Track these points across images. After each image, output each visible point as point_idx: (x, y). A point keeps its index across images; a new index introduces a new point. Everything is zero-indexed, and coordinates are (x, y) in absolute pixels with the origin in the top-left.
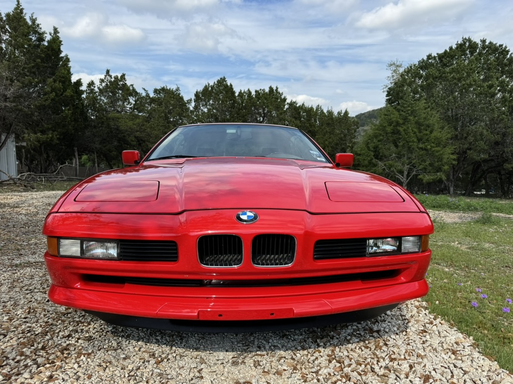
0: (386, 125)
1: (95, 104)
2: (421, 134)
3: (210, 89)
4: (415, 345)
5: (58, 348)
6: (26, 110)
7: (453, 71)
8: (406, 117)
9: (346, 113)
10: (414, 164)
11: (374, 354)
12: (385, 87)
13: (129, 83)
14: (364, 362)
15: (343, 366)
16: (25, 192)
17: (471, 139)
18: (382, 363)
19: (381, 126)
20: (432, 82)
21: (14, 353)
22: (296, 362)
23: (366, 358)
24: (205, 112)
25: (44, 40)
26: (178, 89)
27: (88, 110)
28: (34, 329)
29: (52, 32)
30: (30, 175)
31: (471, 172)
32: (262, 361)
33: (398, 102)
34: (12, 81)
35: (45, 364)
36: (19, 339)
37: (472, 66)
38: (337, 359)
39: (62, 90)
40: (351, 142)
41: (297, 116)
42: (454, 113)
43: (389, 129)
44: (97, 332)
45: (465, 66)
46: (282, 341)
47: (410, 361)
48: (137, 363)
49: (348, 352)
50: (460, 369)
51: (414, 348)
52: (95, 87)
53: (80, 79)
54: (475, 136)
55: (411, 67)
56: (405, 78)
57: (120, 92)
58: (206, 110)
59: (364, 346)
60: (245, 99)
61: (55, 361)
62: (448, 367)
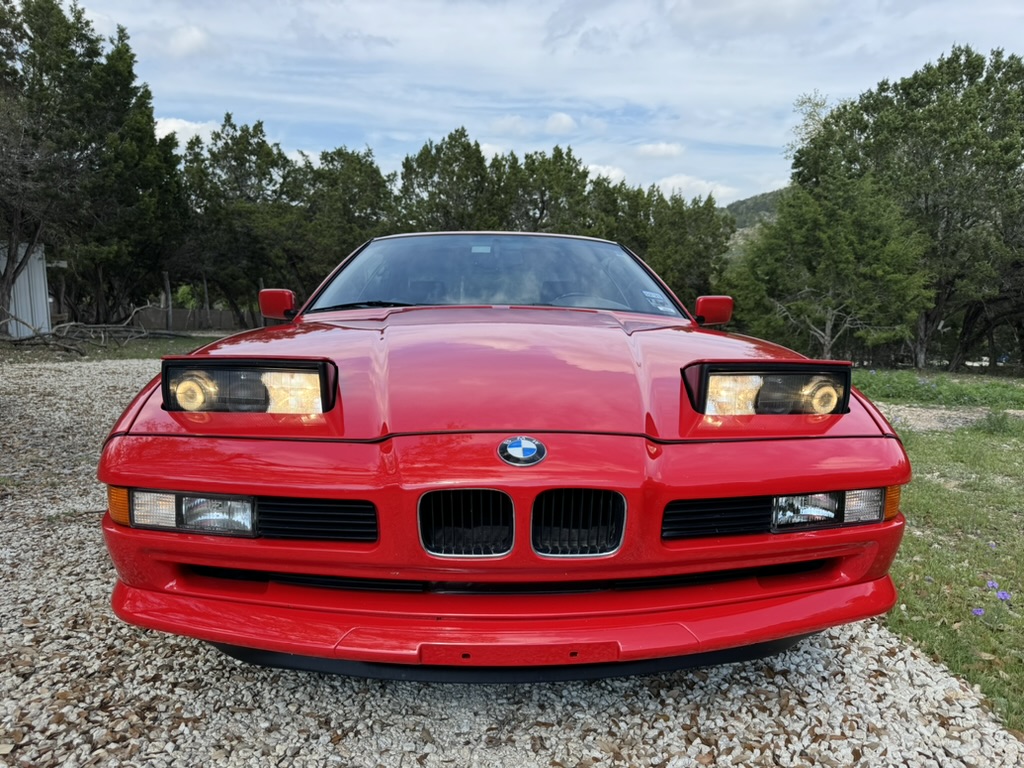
0: (792, 227)
1: (203, 184)
2: (864, 247)
3: (434, 151)
4: (863, 705)
5: (133, 705)
6: (66, 195)
7: (930, 115)
8: (833, 210)
9: (710, 200)
10: (847, 307)
11: (780, 725)
12: (789, 147)
13: (270, 141)
14: (760, 742)
15: (716, 752)
16: (67, 361)
17: (964, 255)
18: (797, 746)
19: (781, 229)
20: (887, 138)
21: (44, 716)
22: (618, 741)
23: (763, 733)
24: (423, 199)
25: (100, 55)
26: (369, 153)
27: (189, 196)
28: (85, 664)
29: (116, 37)
30: (77, 326)
31: (962, 323)
32: (549, 739)
33: (817, 179)
34: (36, 136)
35: (108, 743)
36: (54, 684)
37: (970, 105)
38: (703, 734)
39: (137, 157)
40: (719, 260)
41: (610, 207)
42: (930, 203)
43: (797, 237)
44: (212, 669)
45: (957, 105)
46: (589, 694)
47: (854, 741)
48: (294, 741)
49: (725, 720)
50: (958, 761)
51: (861, 712)
52: (202, 148)
53: (173, 134)
54: (972, 250)
55: (845, 107)
56: (831, 131)
57: (254, 158)
58: (425, 196)
59: (757, 707)
60: (504, 173)
61: (128, 735)
62: (934, 754)
